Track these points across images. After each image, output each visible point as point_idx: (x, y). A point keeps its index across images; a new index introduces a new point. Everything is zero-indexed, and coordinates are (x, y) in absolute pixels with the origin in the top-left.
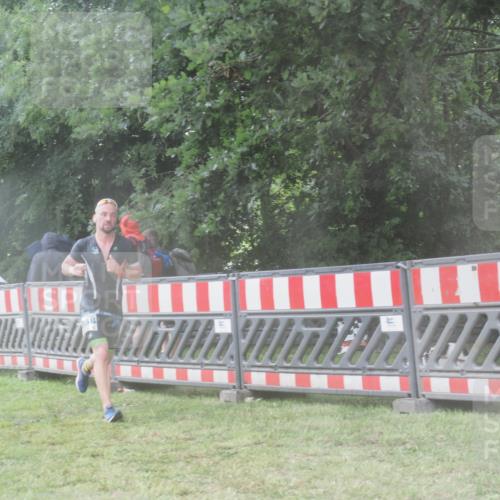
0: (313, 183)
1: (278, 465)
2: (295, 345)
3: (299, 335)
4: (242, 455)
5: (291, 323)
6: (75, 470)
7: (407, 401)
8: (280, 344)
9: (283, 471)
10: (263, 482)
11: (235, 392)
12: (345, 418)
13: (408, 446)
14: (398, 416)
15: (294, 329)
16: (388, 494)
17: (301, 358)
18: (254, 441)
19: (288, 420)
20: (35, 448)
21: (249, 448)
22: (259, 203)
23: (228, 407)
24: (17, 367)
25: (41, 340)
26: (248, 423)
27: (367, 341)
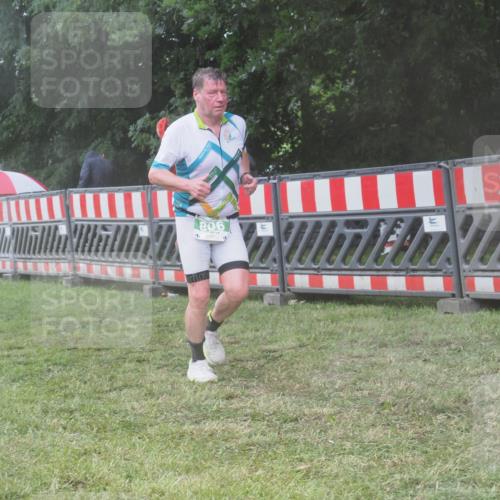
0: (352, 83)
1: (323, 368)
2: (338, 246)
3: (342, 237)
4: (288, 359)
5: (333, 225)
6: (121, 376)
7: (451, 301)
8: (323, 246)
9: (328, 373)
10: (308, 385)
11: (278, 295)
12: (389, 319)
13: (453, 346)
14: (442, 316)
15: (337, 231)
16: (433, 395)
17: (344, 260)
18: (298, 343)
19: (332, 322)
20: (81, 354)
21: (293, 351)
22: (299, 104)
23: (272, 310)
24: (61, 274)
25: (84, 246)
26: (291, 325)
27: (410, 241)
